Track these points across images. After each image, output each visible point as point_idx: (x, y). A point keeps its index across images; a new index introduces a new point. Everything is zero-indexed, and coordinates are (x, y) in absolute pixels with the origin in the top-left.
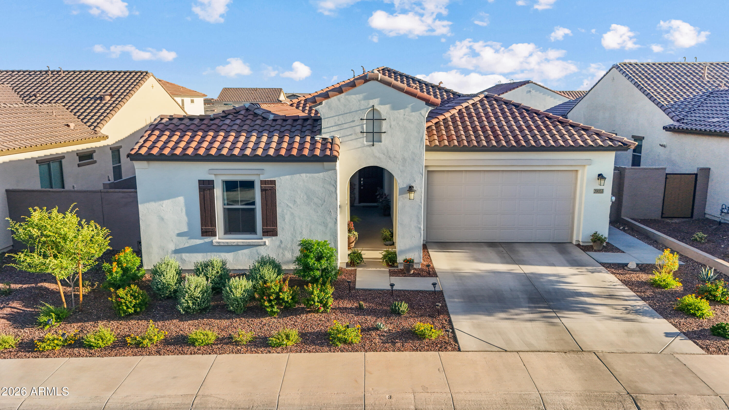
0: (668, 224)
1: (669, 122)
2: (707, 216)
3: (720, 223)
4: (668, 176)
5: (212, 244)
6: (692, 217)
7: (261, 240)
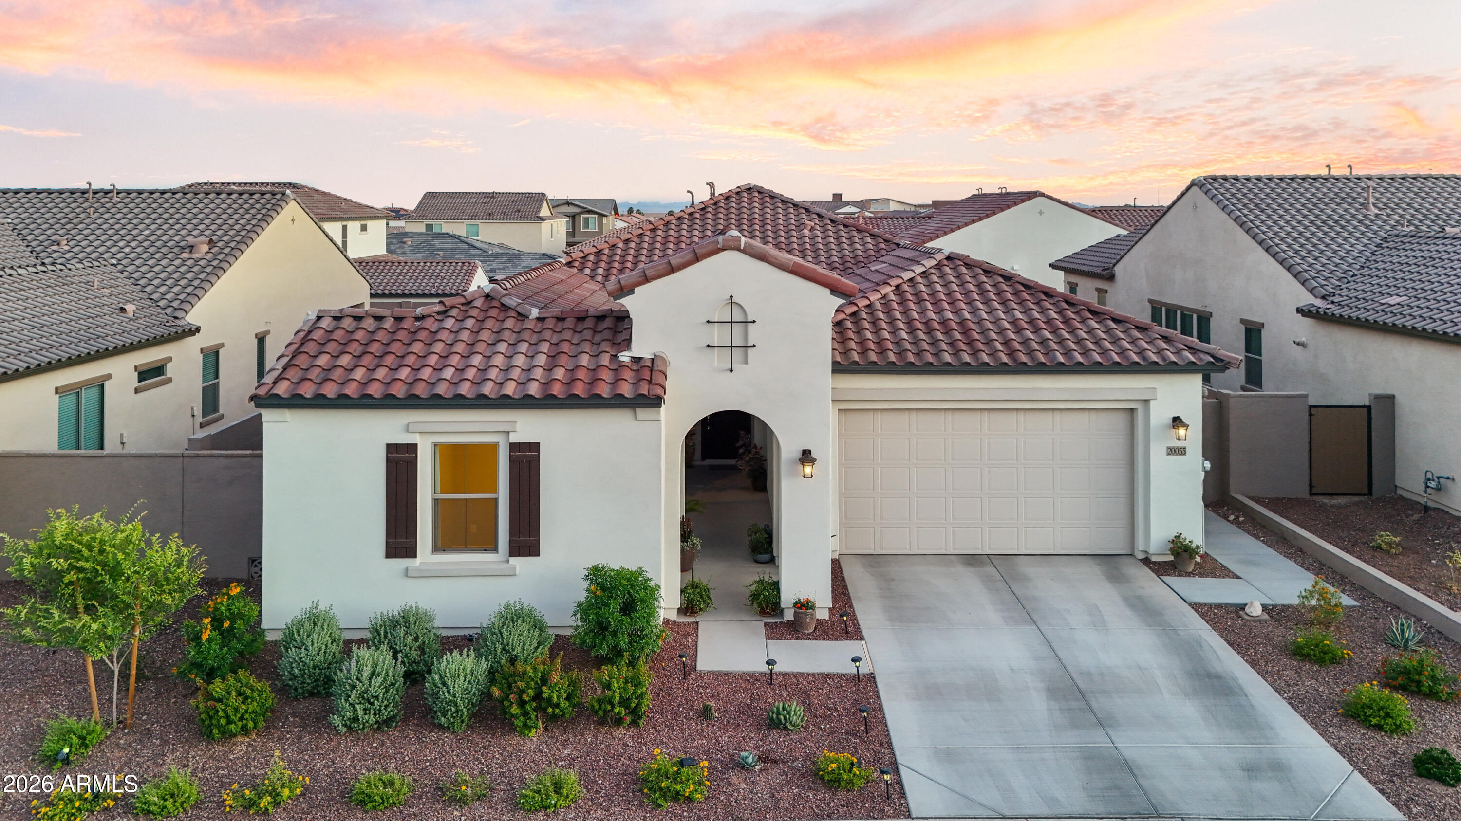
0: (1323, 508)
1: (1307, 299)
2: (1399, 492)
3: (1426, 509)
4: (1314, 411)
5: (406, 573)
6: (1370, 493)
7: (505, 565)
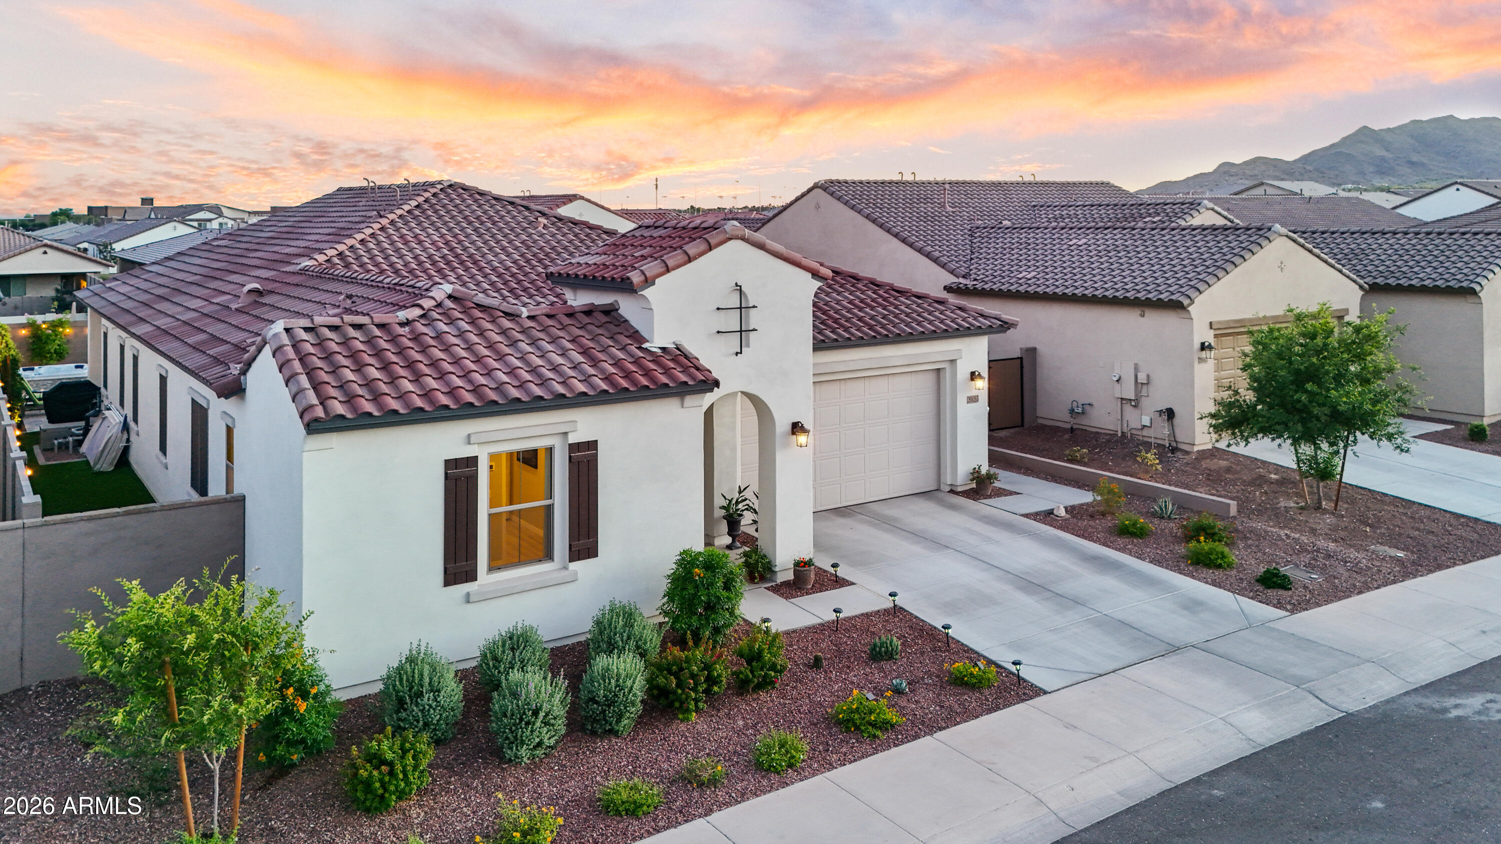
1: (951, 279)
2: (1040, 421)
3: (1073, 430)
5: (468, 599)
6: (1022, 425)
7: (565, 573)
